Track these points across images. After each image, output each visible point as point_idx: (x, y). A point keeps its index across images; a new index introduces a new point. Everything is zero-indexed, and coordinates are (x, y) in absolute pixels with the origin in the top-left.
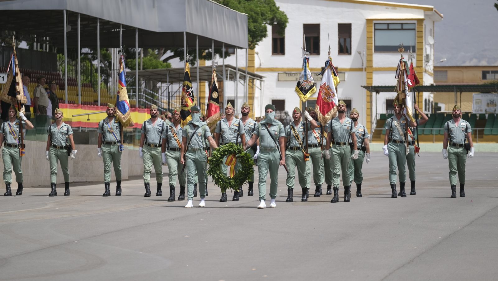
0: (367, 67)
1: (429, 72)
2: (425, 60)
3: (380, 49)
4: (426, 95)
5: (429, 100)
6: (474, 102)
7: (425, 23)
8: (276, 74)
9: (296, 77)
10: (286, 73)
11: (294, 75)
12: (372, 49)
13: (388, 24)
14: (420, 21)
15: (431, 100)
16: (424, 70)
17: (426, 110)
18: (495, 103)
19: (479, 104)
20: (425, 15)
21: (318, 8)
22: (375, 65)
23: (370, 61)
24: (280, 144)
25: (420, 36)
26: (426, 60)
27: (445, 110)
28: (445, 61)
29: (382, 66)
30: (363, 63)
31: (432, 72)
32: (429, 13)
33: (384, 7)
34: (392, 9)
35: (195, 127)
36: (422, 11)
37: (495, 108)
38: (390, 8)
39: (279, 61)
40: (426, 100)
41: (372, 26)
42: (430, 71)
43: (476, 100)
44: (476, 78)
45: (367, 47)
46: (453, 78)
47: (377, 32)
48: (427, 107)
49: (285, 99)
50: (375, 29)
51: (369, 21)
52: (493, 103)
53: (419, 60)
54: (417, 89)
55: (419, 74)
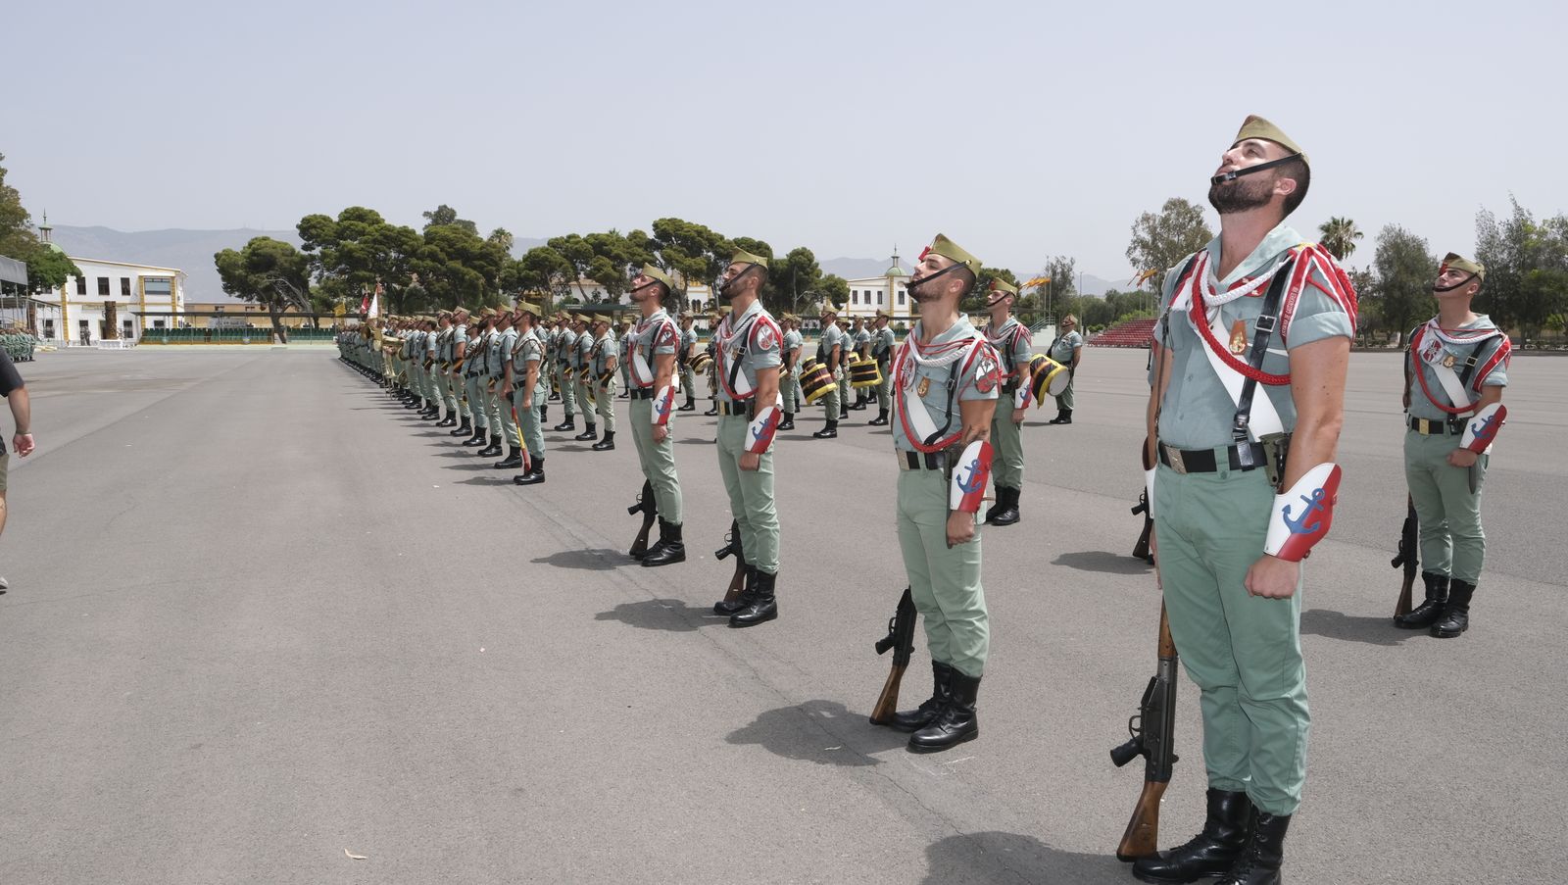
0: (139, 303)
1: (180, 306)
2: (177, 300)
3: (148, 293)
4: (179, 318)
5: (182, 322)
7: (176, 280)
8: (81, 306)
9: (94, 307)
10: (89, 305)
11: (92, 306)
12: (144, 293)
13: (152, 279)
14: (173, 278)
15: (184, 322)
16: (177, 305)
17: (182, 327)
20: (175, 275)
21: (108, 269)
22: (146, 301)
23: (142, 299)
25: (173, 286)
27: (196, 327)
28: (190, 300)
29: (149, 303)
31: (182, 306)
32: (177, 273)
33: (148, 269)
34: (153, 270)
36: (173, 272)
39: (82, 298)
40: (180, 321)
41: (142, 280)
44: (212, 310)
45: (141, 291)
46: (197, 309)
47: (146, 283)
48: (182, 325)
50: (144, 282)
51: (140, 277)
53: (173, 299)
54: (175, 314)
55: (174, 307)
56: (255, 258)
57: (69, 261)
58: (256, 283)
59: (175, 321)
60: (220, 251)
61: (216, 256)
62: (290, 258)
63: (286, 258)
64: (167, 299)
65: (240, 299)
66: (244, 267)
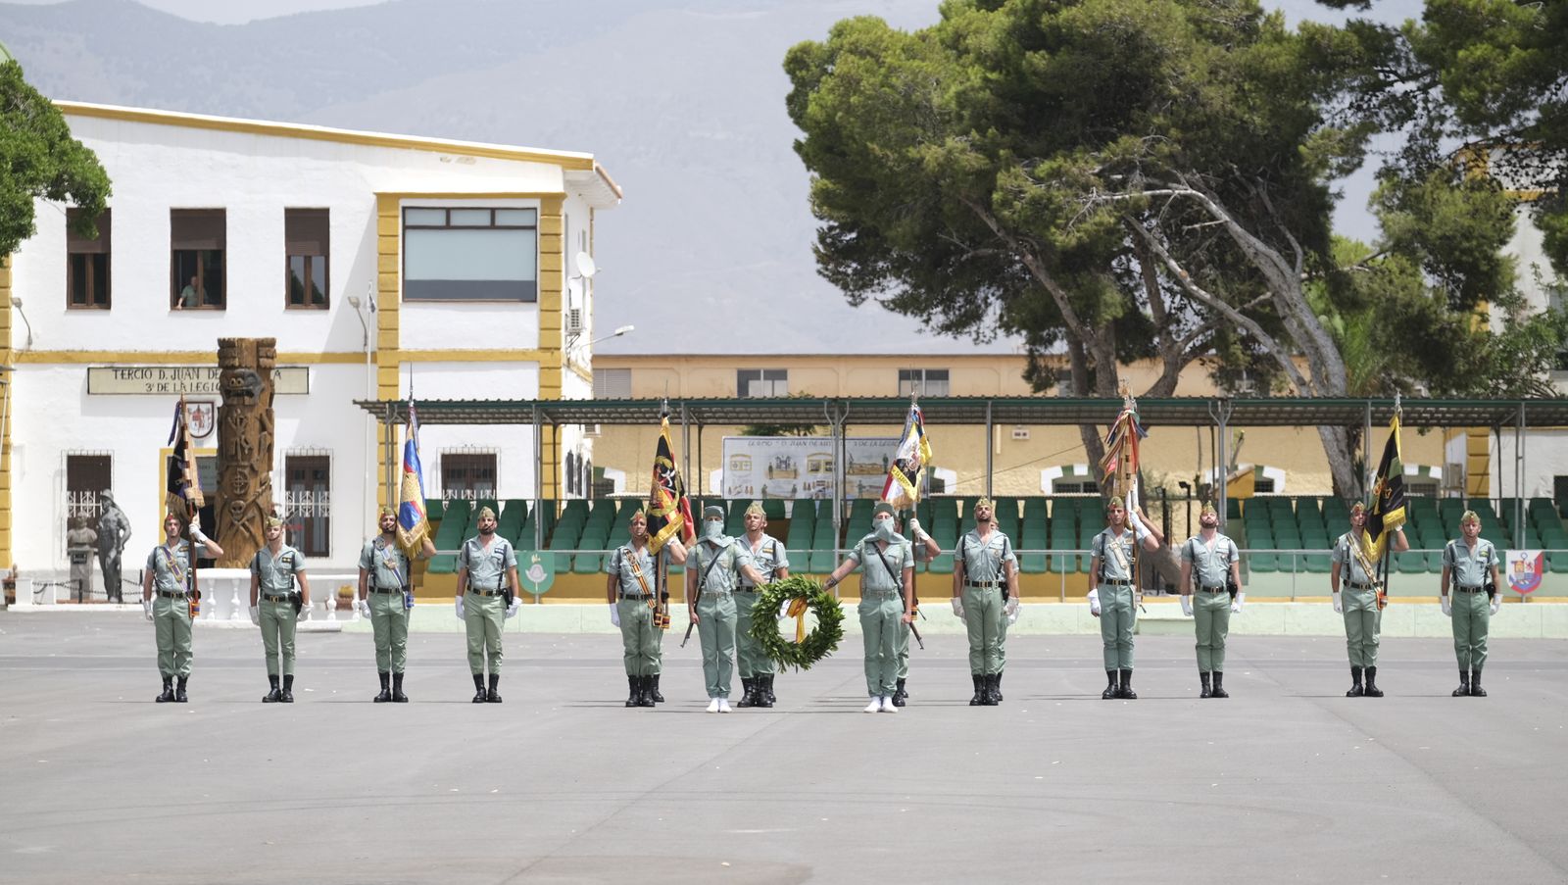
0: (380, 349)
1: (578, 368)
2: (566, 328)
3: (422, 291)
4: (573, 438)
5: (580, 459)
6: (727, 460)
7: (566, 208)
8: (80, 372)
9: (145, 381)
10: (116, 370)
11: (139, 374)
12: (397, 291)
13: (448, 210)
14: (552, 201)
15: (586, 456)
16: (564, 361)
17: (571, 490)
18: (792, 467)
19: (741, 469)
20: (567, 183)
21: (220, 156)
22: (405, 344)
23: (390, 330)
24: (904, 581)
25: (550, 248)
26: (570, 327)
27: (627, 489)
28: (627, 331)
29: (429, 348)
30: (366, 337)
31: (589, 369)
32: (581, 175)
33: (436, 155)
34: (459, 160)
35: (714, 548)
36: (558, 169)
37: (795, 482)
38: (454, 157)
39: (91, 330)
40: (570, 455)
41: (397, 217)
42: (581, 364)
43: (733, 456)
45: (380, 283)
47: (410, 234)
48: (576, 479)
49: (110, 453)
50: (405, 228)
51: (385, 200)
52: (788, 466)
53: (547, 329)
54: (550, 413)
55: (550, 372)
56: (1038, 59)
57: (48, 121)
58: (1043, 212)
59: (545, 457)
60: (820, 36)
61: (797, 63)
62: (1238, 56)
63: (1215, 51)
64: (516, 325)
65: (912, 322)
66: (973, 115)
